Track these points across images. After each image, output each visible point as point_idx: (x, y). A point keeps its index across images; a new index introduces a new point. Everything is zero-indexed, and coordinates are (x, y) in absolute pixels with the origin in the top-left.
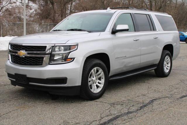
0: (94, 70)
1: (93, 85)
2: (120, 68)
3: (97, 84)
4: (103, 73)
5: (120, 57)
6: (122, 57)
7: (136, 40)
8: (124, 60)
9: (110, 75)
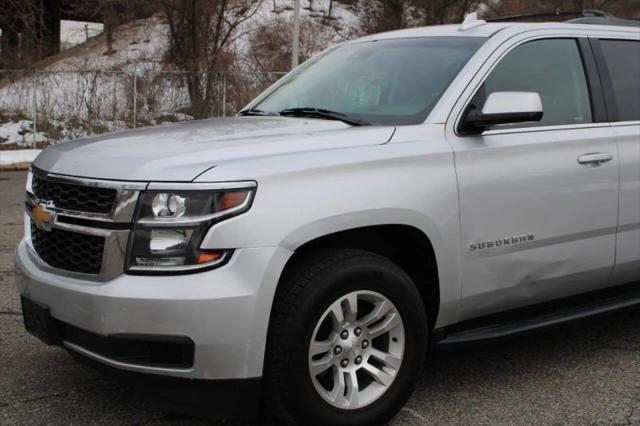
0: (345, 305)
1: (341, 371)
2: (498, 292)
3: (365, 365)
4: (394, 315)
5: (498, 243)
6: (507, 242)
7: (596, 163)
8: (519, 255)
9: (440, 323)
